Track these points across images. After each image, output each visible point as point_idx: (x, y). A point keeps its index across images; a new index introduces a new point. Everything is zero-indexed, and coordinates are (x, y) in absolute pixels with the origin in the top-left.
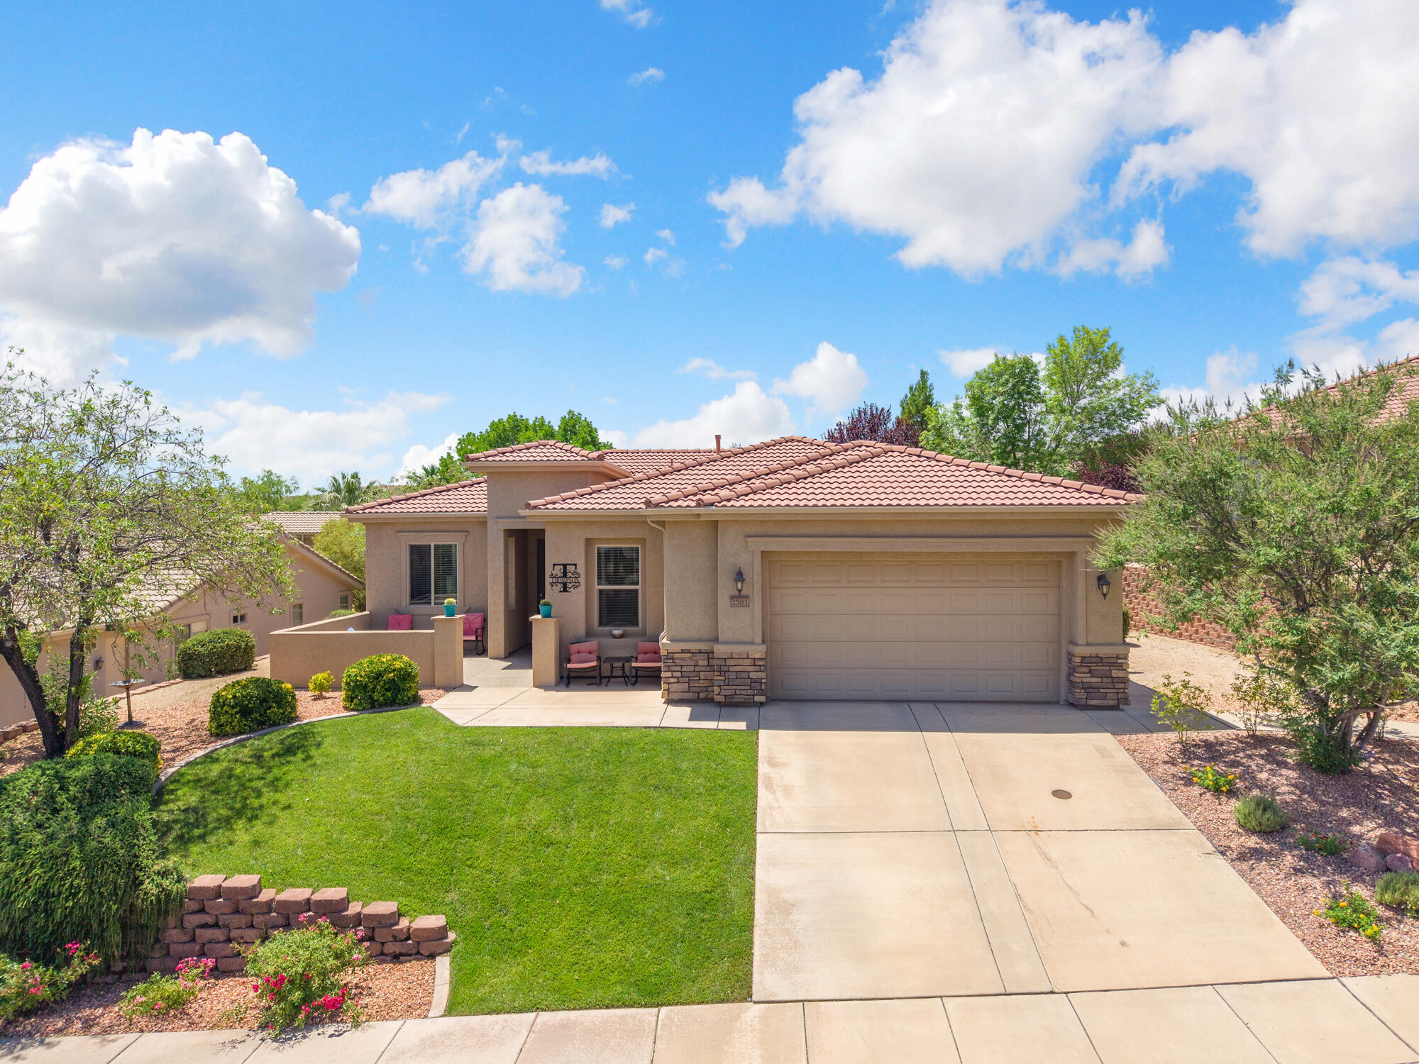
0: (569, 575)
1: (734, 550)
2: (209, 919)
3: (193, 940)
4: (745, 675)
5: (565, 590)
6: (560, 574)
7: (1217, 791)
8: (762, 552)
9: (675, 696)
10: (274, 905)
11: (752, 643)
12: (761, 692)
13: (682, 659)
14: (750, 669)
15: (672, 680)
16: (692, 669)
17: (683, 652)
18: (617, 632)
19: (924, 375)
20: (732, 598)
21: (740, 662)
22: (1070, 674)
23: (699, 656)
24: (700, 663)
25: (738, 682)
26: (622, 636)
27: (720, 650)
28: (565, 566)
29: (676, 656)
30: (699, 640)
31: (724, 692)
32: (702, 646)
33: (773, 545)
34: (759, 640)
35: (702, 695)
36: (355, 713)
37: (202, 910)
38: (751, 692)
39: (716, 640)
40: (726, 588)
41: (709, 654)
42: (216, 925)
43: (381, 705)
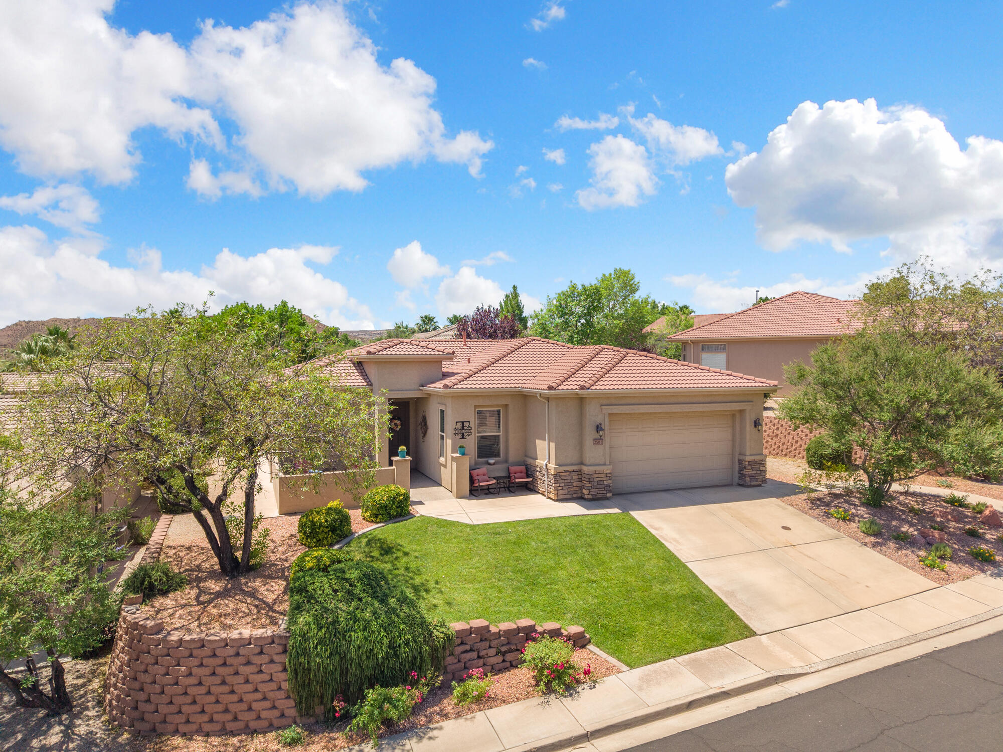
0: (465, 428)
1: (594, 414)
2: (468, 647)
3: (459, 661)
4: (602, 483)
5: (463, 437)
6: (460, 428)
7: (844, 519)
8: (610, 414)
9: (560, 497)
10: (501, 633)
11: (605, 464)
12: (610, 492)
13: (565, 476)
14: (605, 479)
15: (560, 488)
16: (569, 481)
17: (565, 472)
18: (492, 461)
19: (515, 287)
20: (595, 440)
21: (600, 475)
22: (740, 471)
23: (574, 474)
24: (574, 477)
25: (598, 487)
26: (494, 464)
27: (585, 469)
28: (463, 423)
29: (561, 474)
30: (572, 465)
31: (591, 493)
32: (575, 468)
33: (616, 410)
34: (608, 462)
35: (575, 496)
36: (382, 524)
37: (462, 643)
38: (605, 492)
39: (582, 463)
40: (590, 434)
41: (579, 472)
42: (471, 650)
43: (396, 517)
